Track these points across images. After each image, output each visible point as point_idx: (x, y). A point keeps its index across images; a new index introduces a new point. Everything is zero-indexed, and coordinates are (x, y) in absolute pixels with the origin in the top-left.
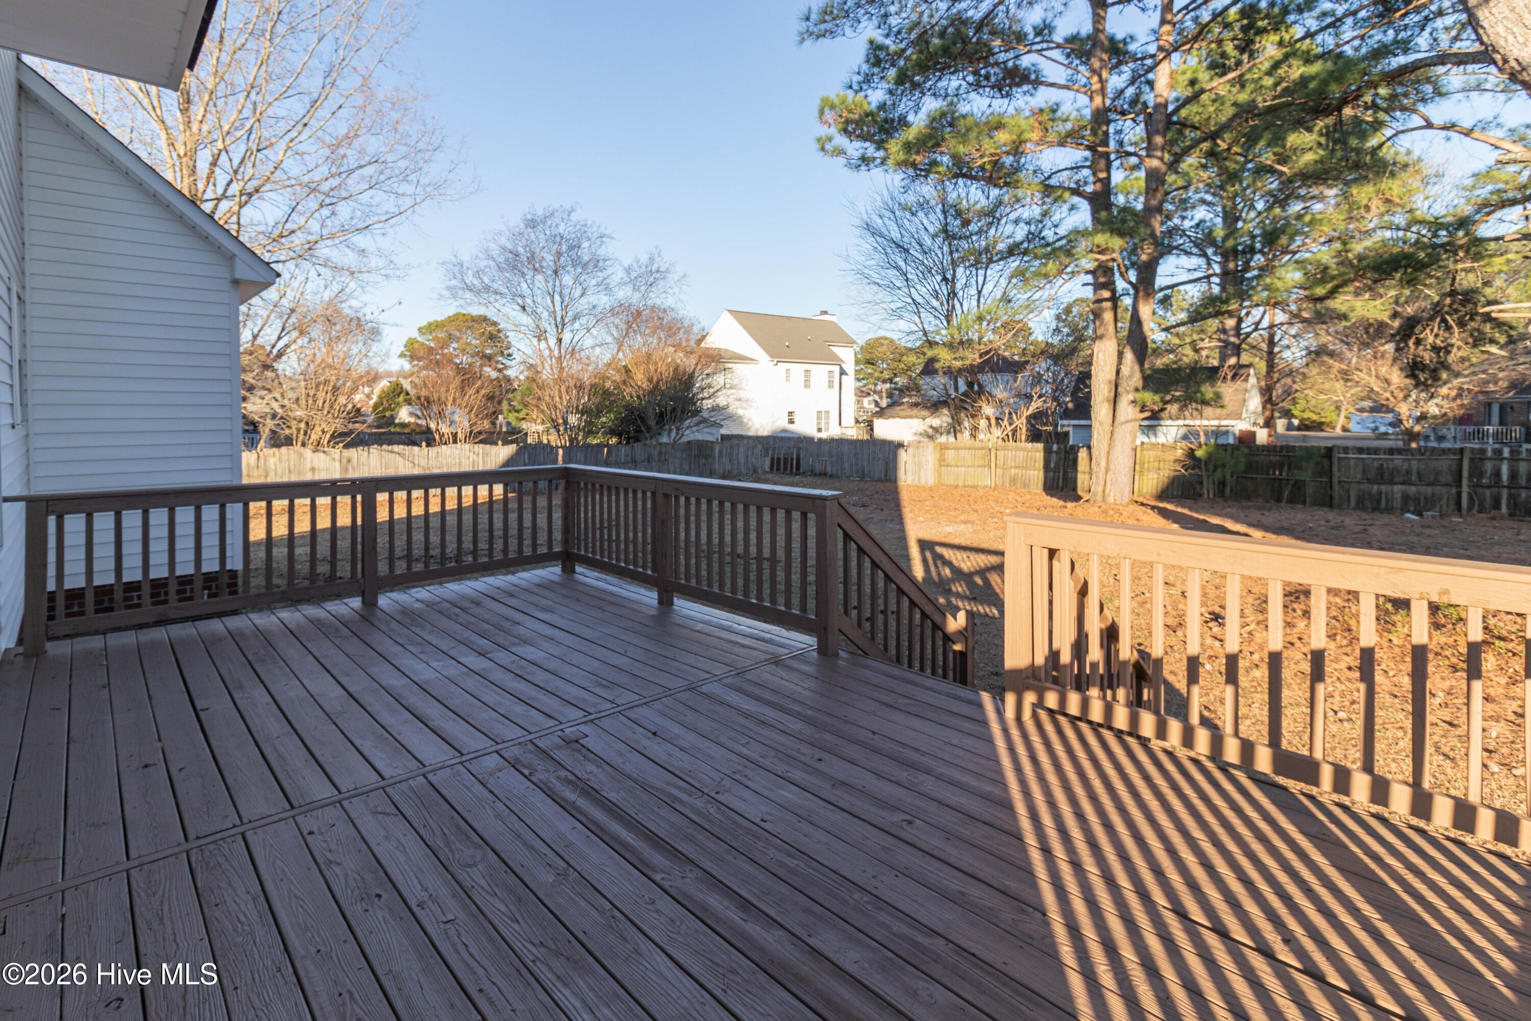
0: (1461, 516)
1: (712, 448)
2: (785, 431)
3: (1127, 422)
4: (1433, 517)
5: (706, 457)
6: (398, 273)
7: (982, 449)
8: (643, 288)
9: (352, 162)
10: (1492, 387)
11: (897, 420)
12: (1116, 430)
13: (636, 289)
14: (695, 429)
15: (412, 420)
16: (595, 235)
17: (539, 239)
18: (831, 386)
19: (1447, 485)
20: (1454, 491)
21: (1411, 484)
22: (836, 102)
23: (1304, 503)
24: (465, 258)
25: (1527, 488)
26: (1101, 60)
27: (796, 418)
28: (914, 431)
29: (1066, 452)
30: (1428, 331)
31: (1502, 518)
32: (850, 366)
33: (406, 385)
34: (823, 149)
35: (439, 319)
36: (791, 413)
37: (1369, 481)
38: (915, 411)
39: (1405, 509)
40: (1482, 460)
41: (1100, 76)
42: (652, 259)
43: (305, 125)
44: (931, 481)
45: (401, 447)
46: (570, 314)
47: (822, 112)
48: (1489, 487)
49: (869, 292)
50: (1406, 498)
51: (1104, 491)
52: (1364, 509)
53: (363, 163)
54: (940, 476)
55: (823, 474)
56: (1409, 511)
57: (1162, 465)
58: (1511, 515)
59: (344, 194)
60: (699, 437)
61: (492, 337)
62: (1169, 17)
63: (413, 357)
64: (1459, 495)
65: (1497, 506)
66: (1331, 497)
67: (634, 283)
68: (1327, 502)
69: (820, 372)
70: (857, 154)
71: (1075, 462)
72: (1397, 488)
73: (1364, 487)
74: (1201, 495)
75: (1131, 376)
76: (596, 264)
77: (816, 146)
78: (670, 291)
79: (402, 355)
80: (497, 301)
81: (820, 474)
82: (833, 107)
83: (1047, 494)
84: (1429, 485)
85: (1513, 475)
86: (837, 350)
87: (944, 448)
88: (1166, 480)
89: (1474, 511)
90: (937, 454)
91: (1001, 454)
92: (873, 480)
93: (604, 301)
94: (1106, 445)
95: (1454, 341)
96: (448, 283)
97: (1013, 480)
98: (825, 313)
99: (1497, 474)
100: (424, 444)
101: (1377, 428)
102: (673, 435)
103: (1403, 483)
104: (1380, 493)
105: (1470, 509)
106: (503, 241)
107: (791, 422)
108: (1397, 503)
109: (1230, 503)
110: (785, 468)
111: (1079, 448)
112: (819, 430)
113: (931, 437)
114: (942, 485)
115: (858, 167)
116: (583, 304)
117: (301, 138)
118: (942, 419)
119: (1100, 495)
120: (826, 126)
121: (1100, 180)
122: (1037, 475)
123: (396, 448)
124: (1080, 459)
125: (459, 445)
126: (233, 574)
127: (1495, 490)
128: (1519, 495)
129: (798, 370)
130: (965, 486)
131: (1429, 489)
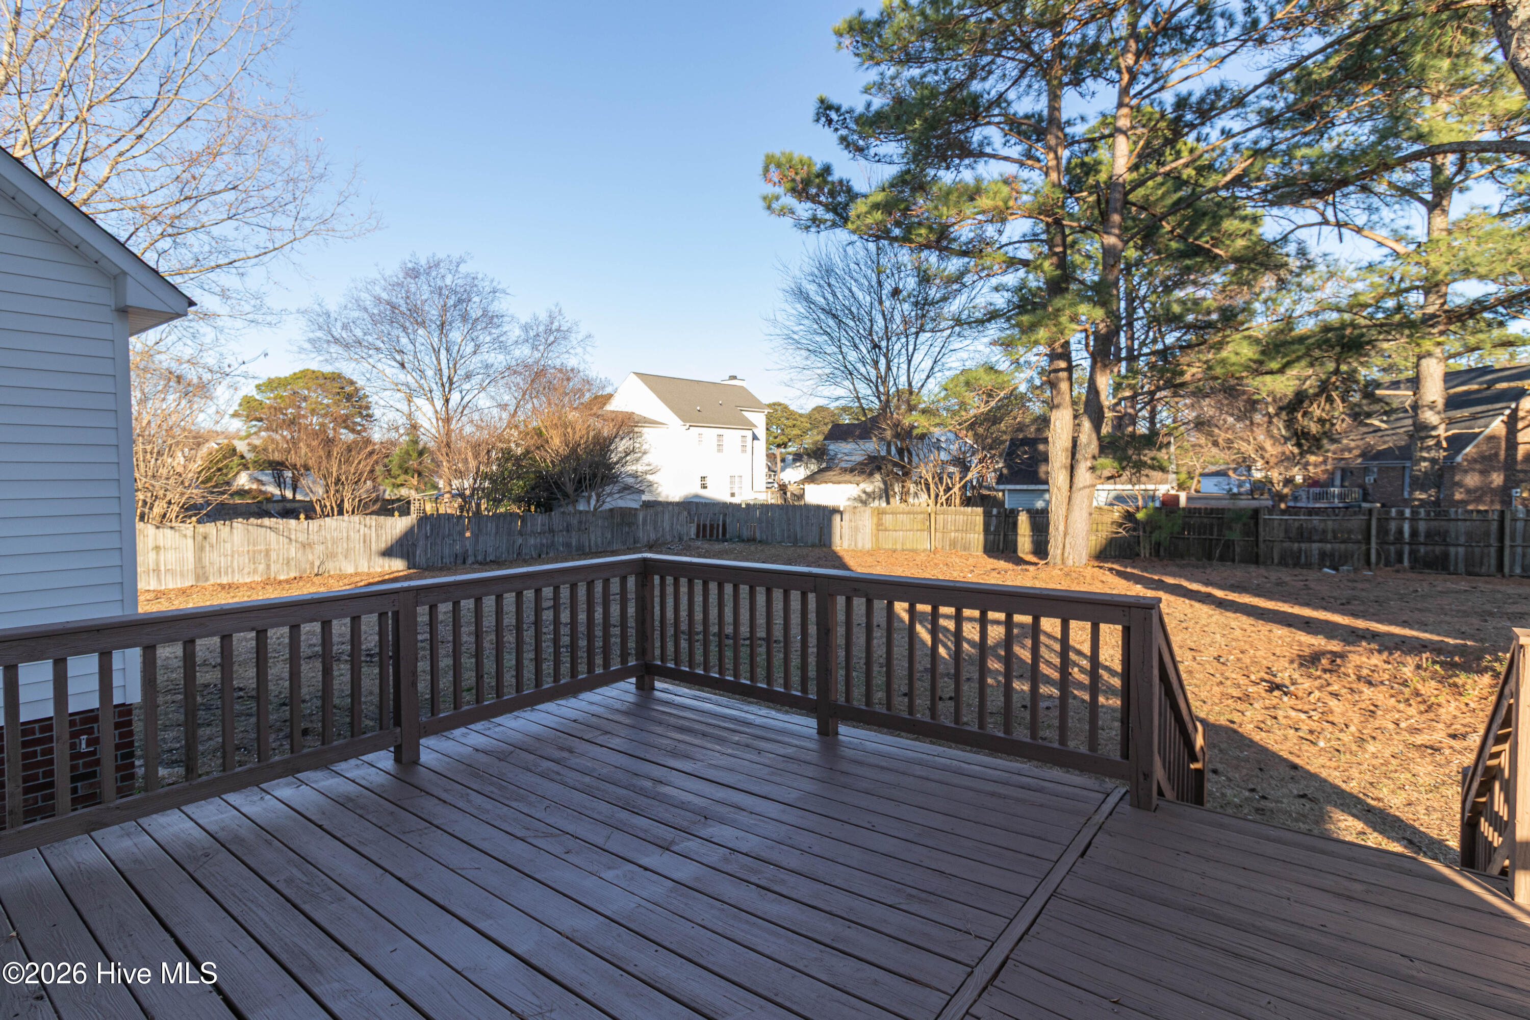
0: (1370, 570)
1: (635, 515)
2: (697, 496)
3: (1085, 487)
4: (1348, 571)
5: (630, 525)
6: (269, 318)
7: (921, 513)
8: (541, 348)
9: (204, 186)
10: (1347, 455)
11: (830, 485)
12: (1074, 496)
13: (535, 348)
14: (617, 496)
15: (254, 486)
16: (488, 289)
17: (423, 291)
18: (744, 451)
19: (1359, 542)
20: (1364, 547)
21: (1327, 542)
22: (783, 160)
23: (1233, 561)
24: (332, 306)
25: (1425, 544)
26: (1057, 137)
27: (708, 482)
28: (848, 495)
29: (1006, 516)
30: (1315, 406)
31: (1405, 571)
32: (761, 432)
33: (242, 447)
34: (769, 207)
35: (282, 376)
36: (703, 478)
37: (1291, 540)
38: (848, 477)
39: (1321, 566)
40: (1387, 519)
41: (1056, 153)
42: (552, 319)
43: (140, 137)
44: (868, 546)
45: (274, 520)
46: (461, 372)
47: (766, 170)
48: (1393, 544)
49: (799, 358)
50: (1323, 555)
51: (1063, 554)
52: (1286, 565)
53: (217, 189)
54: (877, 540)
55: (752, 540)
56: (1325, 566)
57: (1100, 527)
58: (1412, 568)
59: (191, 224)
60: (621, 504)
61: (349, 397)
62: (1127, 100)
63: (249, 418)
64: (1368, 552)
65: (1400, 560)
66: (1257, 555)
67: (533, 341)
68: (1254, 559)
69: (733, 437)
70: (806, 215)
71: (1015, 525)
72: (1315, 546)
73: (1286, 545)
74: (1138, 555)
75: (1089, 444)
76: (490, 320)
77: (761, 204)
78: (572, 351)
79: (236, 415)
80: (370, 356)
81: (749, 540)
82: (779, 166)
83: (990, 557)
84: (1343, 542)
85: (1414, 533)
86: (749, 415)
87: (881, 513)
88: (1104, 541)
89: (1381, 565)
90: (875, 520)
91: (940, 518)
92: (806, 546)
93: (498, 359)
94: (1064, 510)
95: (1336, 414)
96: (311, 335)
97: (953, 544)
98: (734, 378)
99: (1400, 532)
100: (302, 516)
101: (1231, 489)
102: (593, 502)
103: (1320, 541)
104: (1300, 550)
105: (1377, 563)
106: (378, 290)
107: (704, 487)
108: (1315, 559)
109: (1165, 562)
110: (711, 535)
111: (1018, 512)
112: (733, 495)
113: (864, 503)
114: (879, 549)
115: (807, 228)
116: (474, 363)
117: (134, 152)
118: (875, 484)
119: (1059, 557)
120: (770, 185)
121: (1056, 254)
122: (977, 538)
123: (266, 521)
124: (1020, 522)
125: (346, 517)
126: (125, 710)
127: (1398, 546)
128: (1419, 551)
129: (711, 434)
130: (903, 550)
131: (1343, 546)
